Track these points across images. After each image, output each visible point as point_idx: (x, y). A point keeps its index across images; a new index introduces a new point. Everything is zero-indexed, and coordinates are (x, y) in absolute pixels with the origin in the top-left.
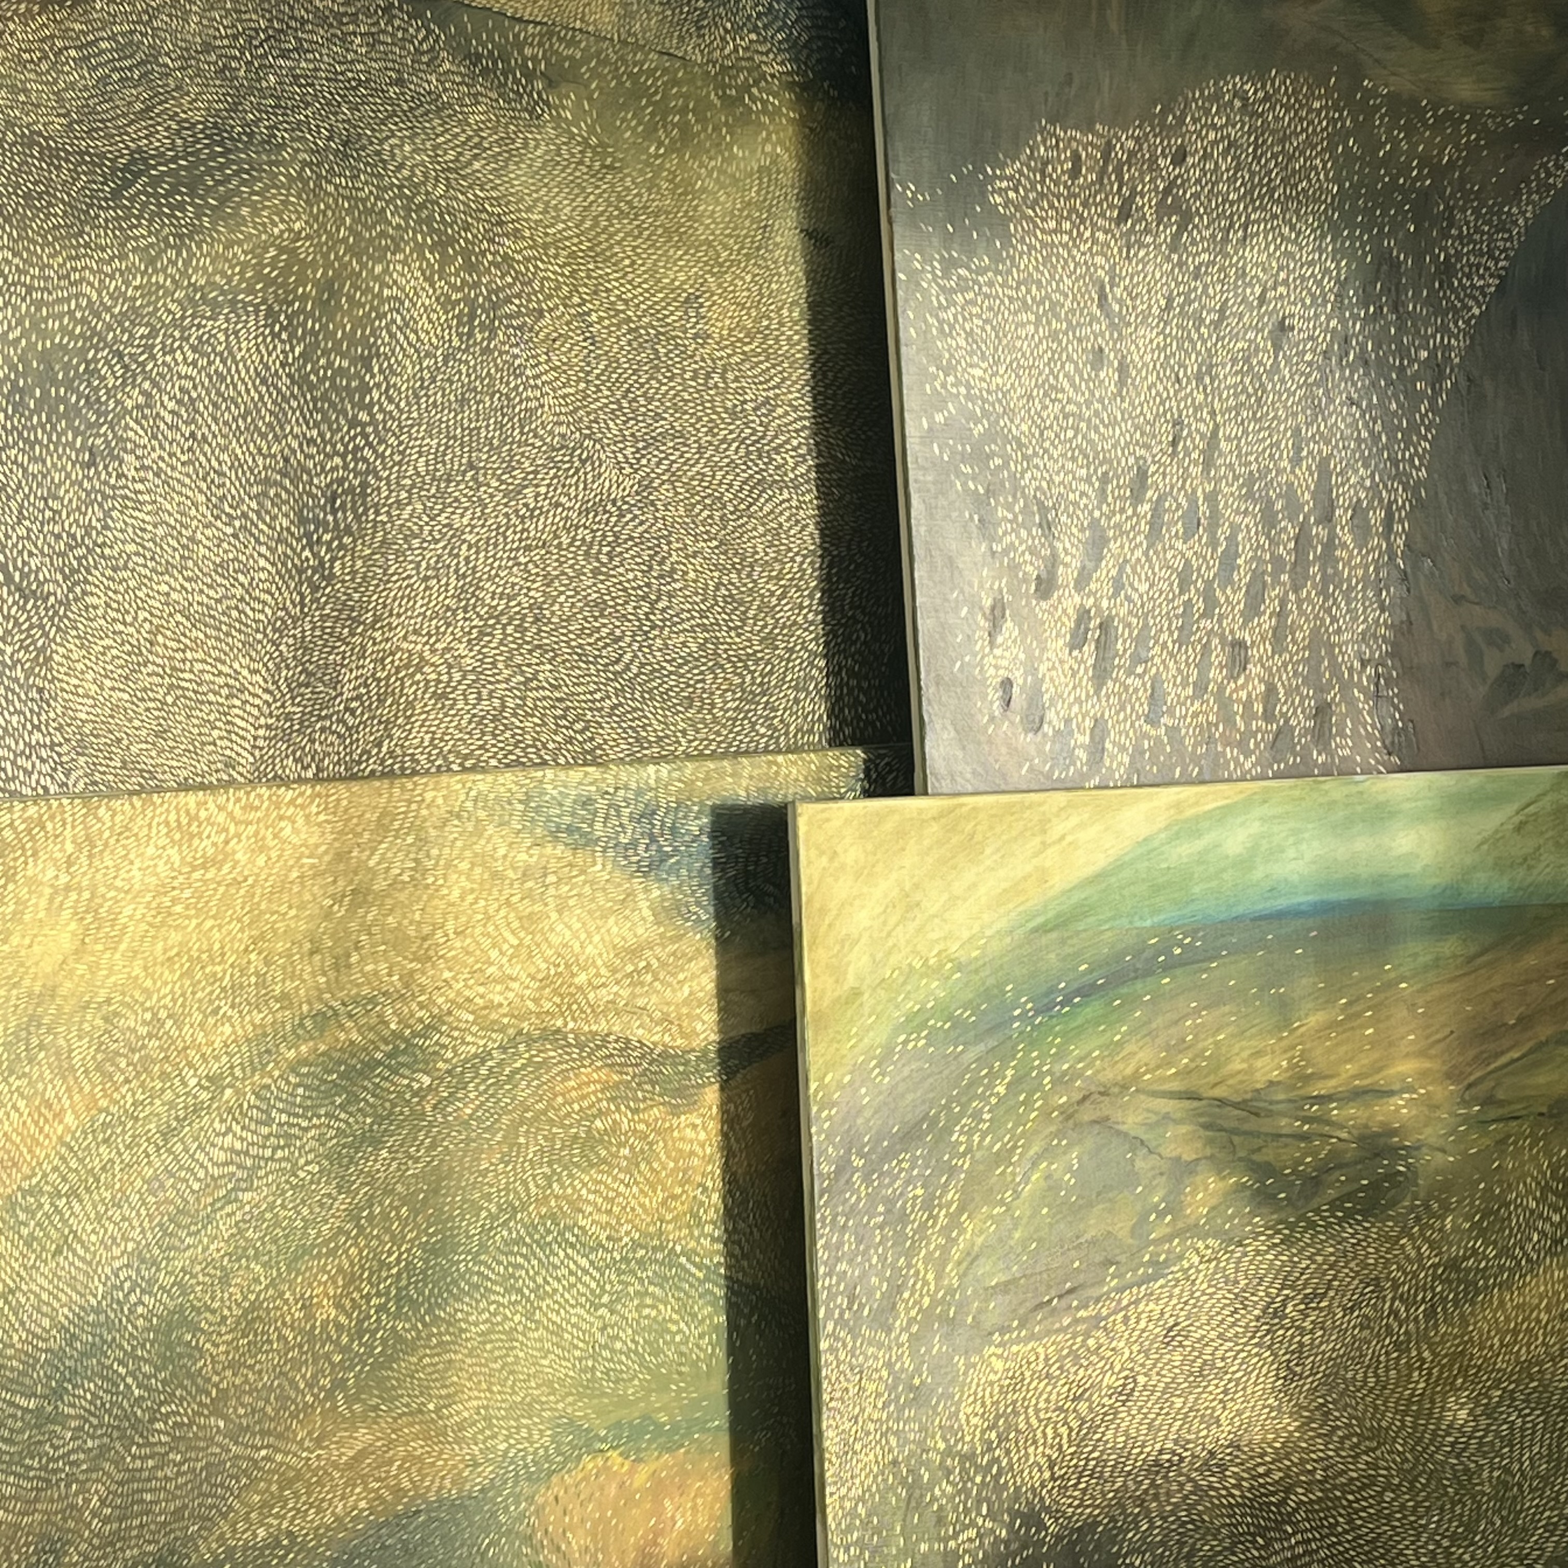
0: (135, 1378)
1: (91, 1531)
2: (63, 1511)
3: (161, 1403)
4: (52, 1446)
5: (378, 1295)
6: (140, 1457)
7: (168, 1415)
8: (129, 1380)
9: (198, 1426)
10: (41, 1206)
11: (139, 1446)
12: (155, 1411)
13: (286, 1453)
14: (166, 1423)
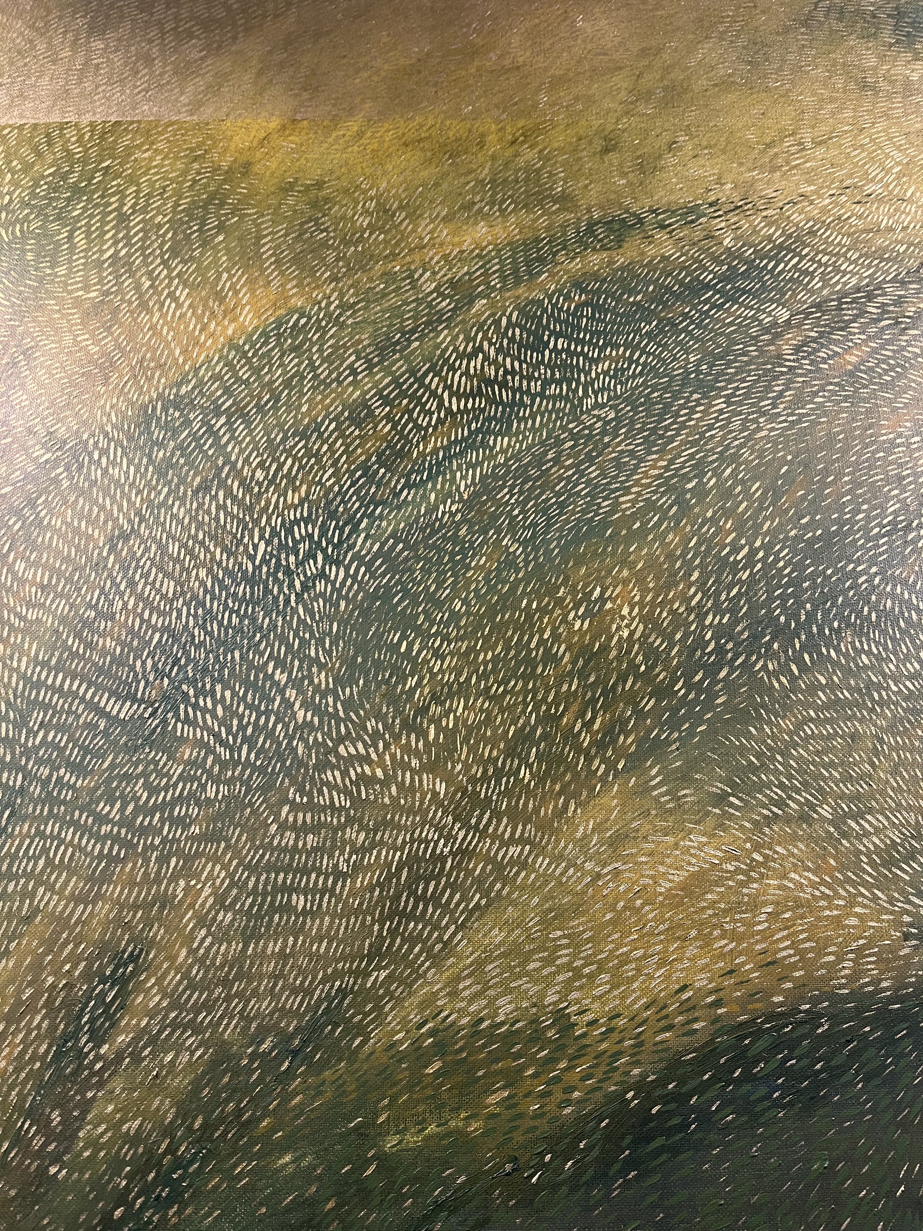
0: (301, 691)
1: (192, 952)
2: (147, 906)
3: (341, 740)
4: (147, 786)
5: (717, 609)
6: (294, 828)
7: (351, 759)
8: (291, 693)
9: (401, 786)
10: (187, 423)
11: (295, 807)
12: (328, 752)
13: (558, 858)
14: (345, 774)
